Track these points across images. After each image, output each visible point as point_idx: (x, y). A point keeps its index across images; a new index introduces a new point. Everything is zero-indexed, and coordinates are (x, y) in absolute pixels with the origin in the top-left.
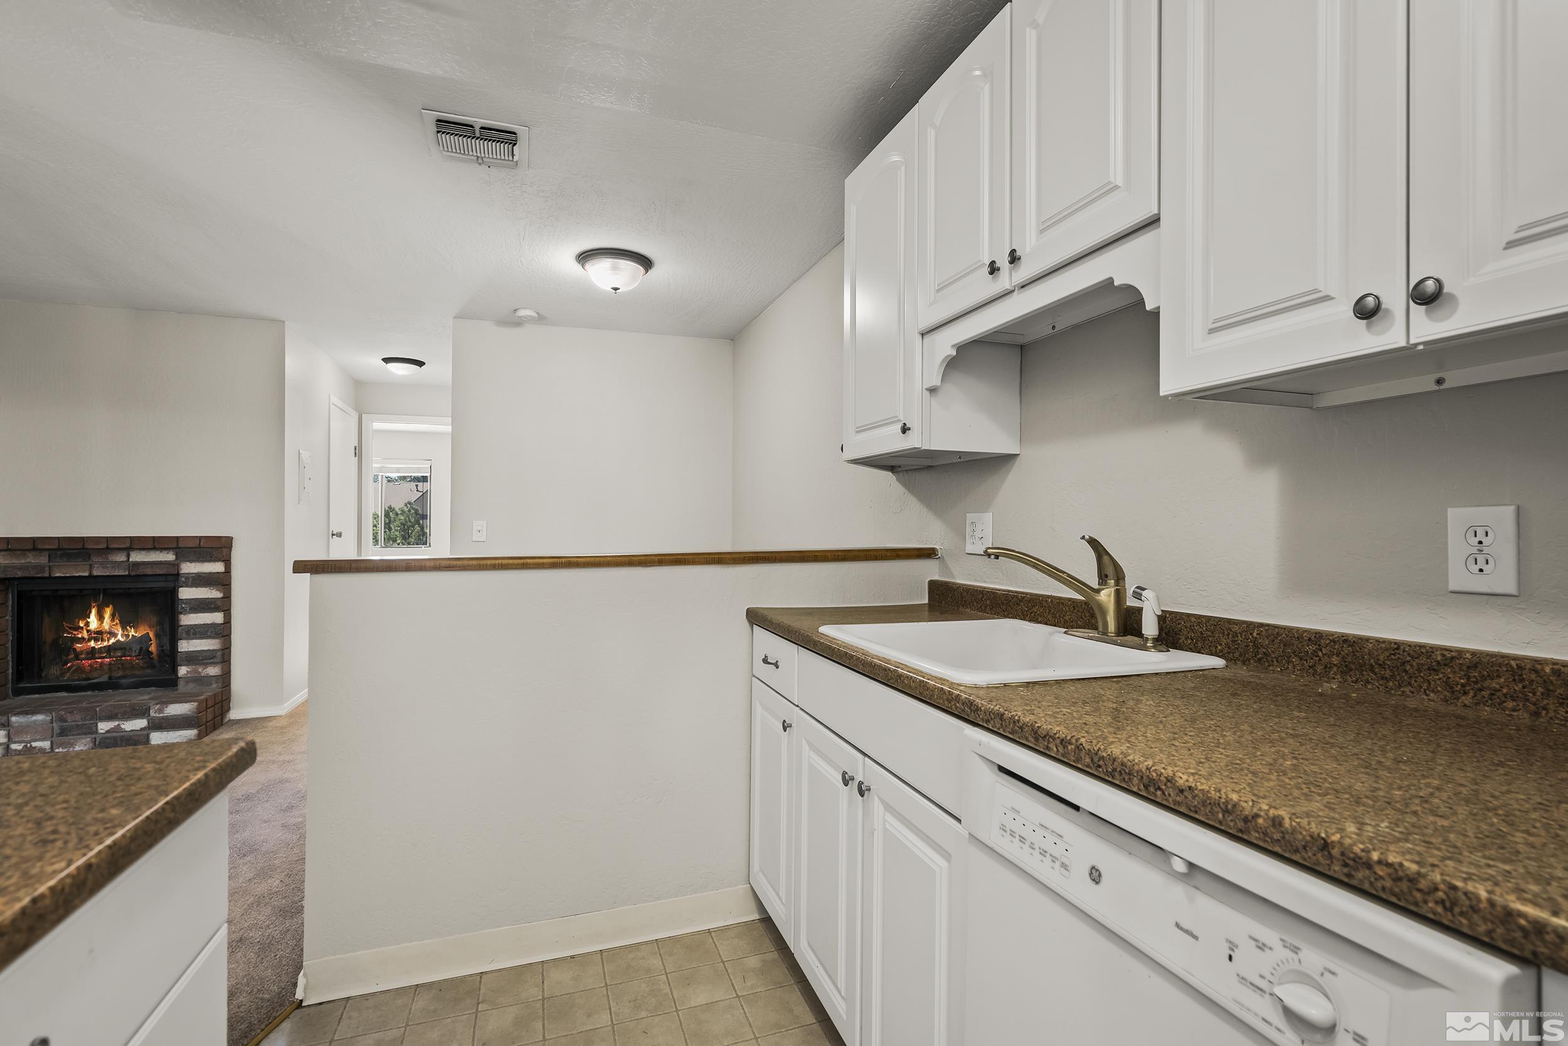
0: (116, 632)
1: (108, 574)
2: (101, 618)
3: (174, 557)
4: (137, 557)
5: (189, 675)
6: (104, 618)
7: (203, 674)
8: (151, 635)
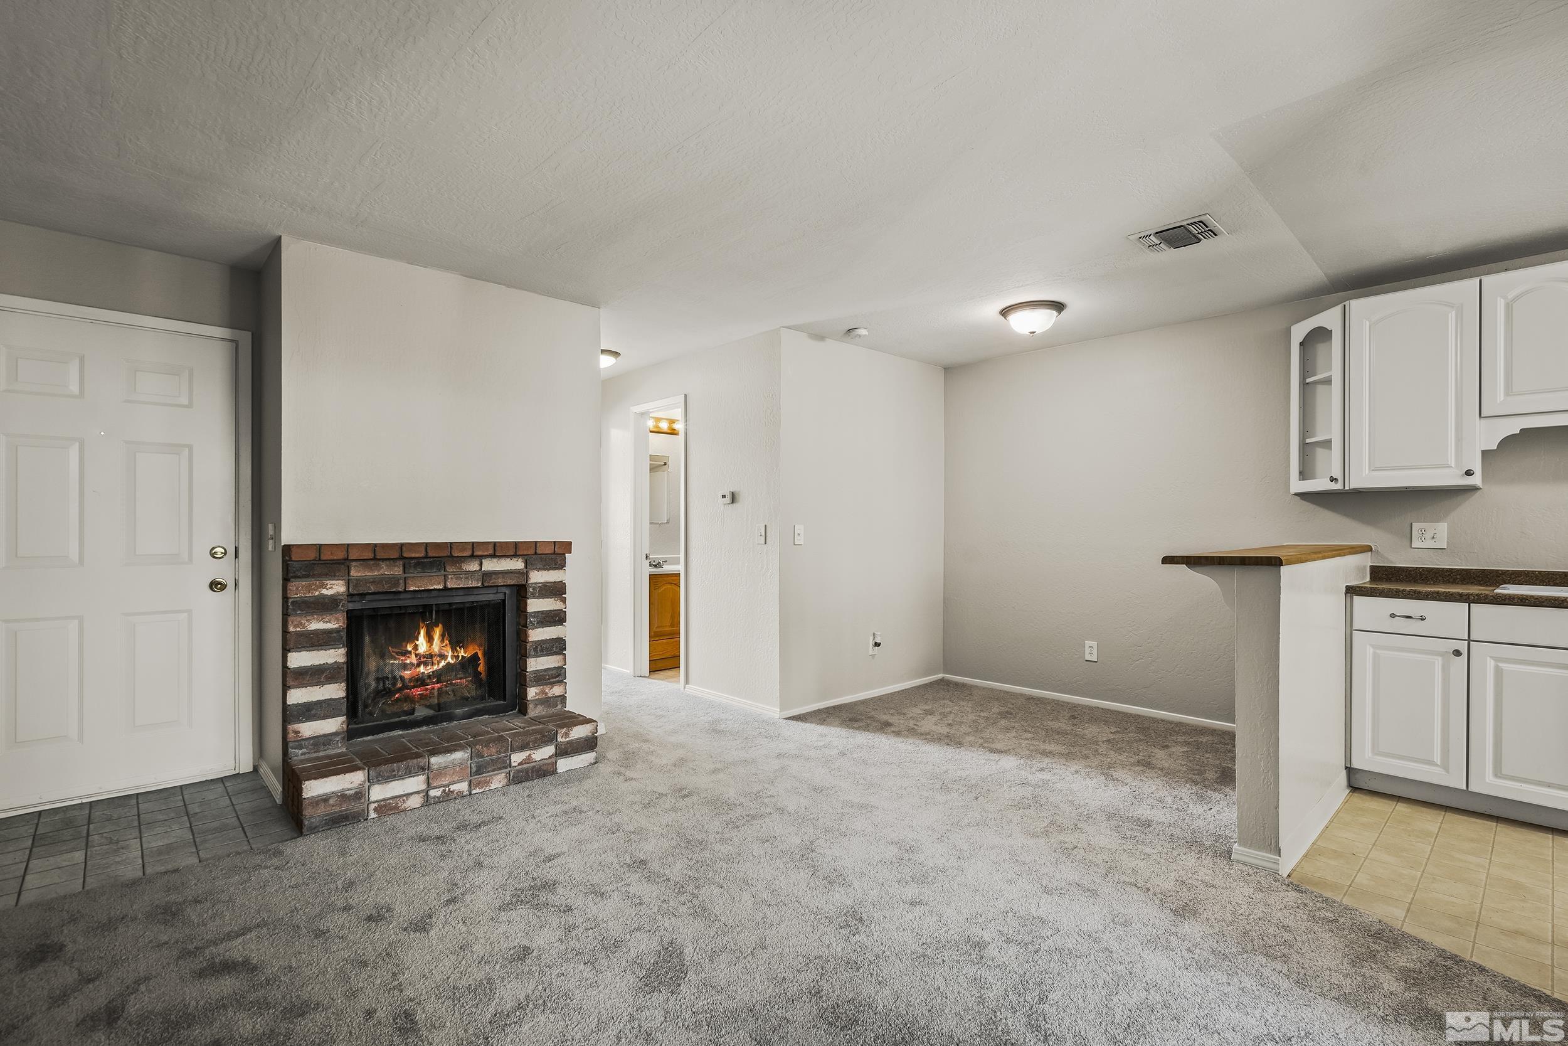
0: (446, 653)
1: (461, 586)
2: (430, 639)
3: (523, 564)
4: (490, 565)
5: (537, 697)
6: (433, 639)
7: (549, 695)
8: (480, 655)
